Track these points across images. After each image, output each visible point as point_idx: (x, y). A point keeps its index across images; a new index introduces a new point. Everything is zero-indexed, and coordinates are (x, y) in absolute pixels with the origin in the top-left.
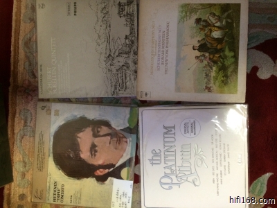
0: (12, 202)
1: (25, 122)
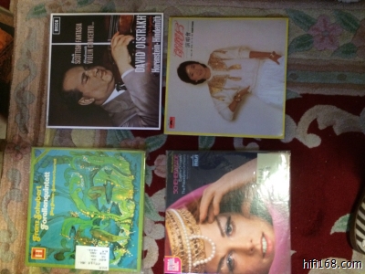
1: (13, 184)
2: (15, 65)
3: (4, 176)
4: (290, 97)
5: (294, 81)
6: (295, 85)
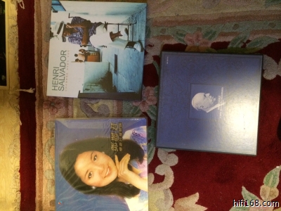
0: (44, 208)
2: (43, 37)
3: (44, 127)
4: (270, 42)
5: (273, 29)
6: (273, 32)
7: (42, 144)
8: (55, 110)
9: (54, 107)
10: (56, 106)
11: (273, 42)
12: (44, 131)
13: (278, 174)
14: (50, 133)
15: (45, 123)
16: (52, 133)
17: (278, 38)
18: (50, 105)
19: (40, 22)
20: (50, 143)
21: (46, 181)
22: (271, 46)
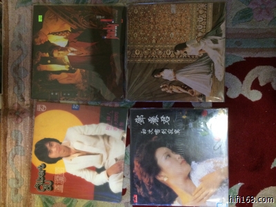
2: (10, 46)
3: (9, 136)
4: (236, 61)
5: (238, 47)
6: (239, 51)
7: (6, 153)
8: (20, 120)
9: (18, 116)
10: (21, 116)
11: (239, 60)
12: (8, 140)
13: (237, 192)
14: (14, 142)
15: (9, 132)
16: (17, 142)
17: (243, 56)
18: (15, 114)
19: (7, 30)
20: (14, 152)
21: (10, 189)
22: (236, 65)
